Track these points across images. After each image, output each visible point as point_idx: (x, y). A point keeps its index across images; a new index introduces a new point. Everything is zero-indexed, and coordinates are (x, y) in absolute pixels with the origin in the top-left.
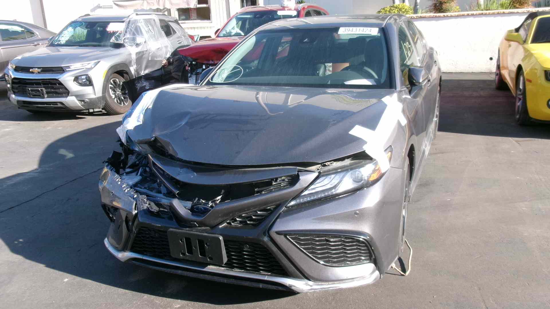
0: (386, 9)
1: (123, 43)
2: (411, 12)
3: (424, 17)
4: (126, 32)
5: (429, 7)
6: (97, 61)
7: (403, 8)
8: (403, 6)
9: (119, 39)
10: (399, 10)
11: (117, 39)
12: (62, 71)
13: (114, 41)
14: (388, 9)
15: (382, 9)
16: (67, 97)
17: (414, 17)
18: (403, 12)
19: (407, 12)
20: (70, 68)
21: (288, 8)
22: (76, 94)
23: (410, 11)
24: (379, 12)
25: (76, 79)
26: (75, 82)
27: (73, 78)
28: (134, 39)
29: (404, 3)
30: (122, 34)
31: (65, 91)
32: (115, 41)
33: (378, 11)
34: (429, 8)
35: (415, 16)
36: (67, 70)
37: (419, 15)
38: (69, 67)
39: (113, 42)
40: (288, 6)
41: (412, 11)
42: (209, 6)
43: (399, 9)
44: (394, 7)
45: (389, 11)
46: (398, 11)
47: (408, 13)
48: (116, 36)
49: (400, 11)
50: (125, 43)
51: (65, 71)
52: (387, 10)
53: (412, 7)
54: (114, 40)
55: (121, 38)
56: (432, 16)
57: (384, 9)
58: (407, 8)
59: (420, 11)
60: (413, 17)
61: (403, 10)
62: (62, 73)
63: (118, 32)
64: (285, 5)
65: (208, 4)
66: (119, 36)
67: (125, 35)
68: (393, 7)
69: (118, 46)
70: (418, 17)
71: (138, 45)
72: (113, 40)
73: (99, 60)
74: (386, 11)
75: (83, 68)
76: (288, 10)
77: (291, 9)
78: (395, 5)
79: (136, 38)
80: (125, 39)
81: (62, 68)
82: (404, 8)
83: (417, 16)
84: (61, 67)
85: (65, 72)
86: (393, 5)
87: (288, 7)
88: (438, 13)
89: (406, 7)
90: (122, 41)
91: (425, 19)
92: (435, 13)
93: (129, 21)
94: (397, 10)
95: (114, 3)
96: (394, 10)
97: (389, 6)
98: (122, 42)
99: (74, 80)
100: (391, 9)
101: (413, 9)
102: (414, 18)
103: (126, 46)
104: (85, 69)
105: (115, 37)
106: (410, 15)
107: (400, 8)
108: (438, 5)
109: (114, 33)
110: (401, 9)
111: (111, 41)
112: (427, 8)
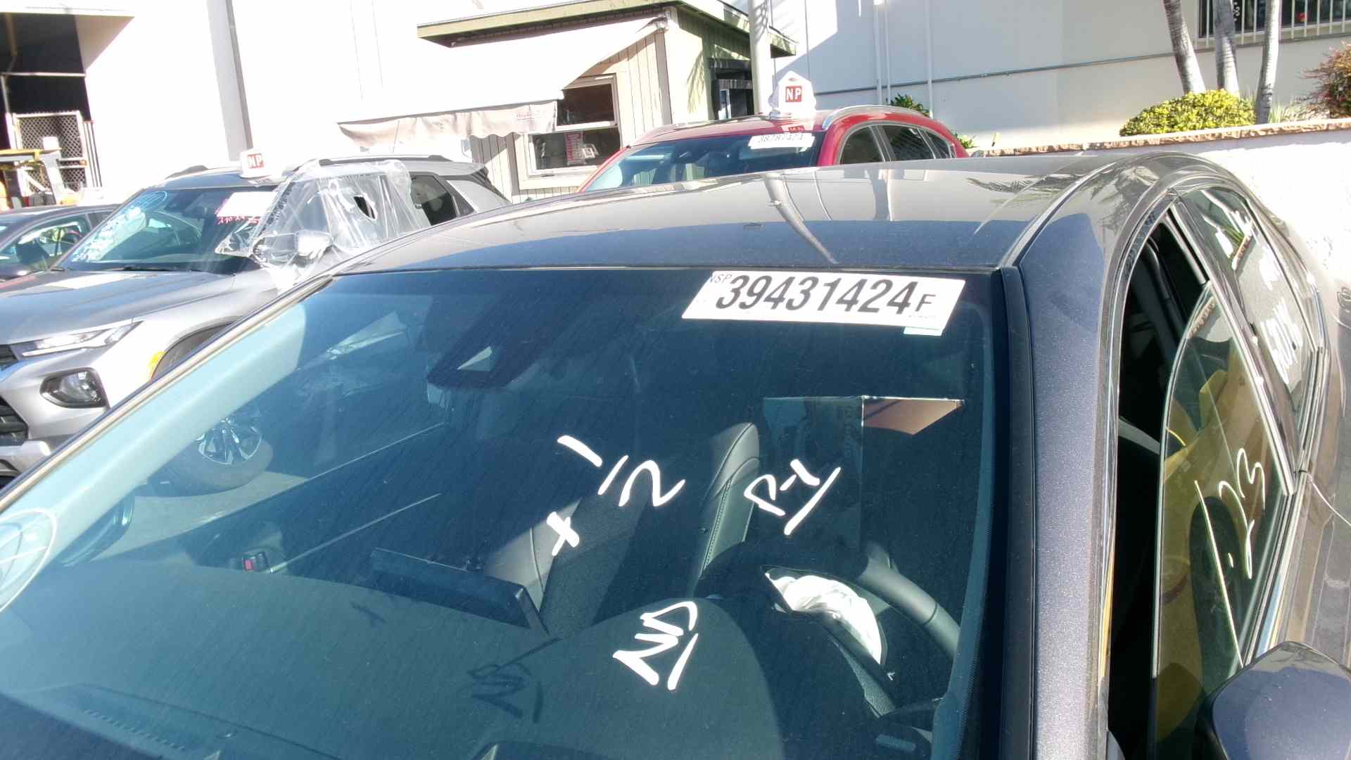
0: (1157, 110)
1: (251, 256)
2: (1246, 115)
3: (1293, 133)
4: (270, 220)
5: (1308, 98)
6: (129, 322)
7: (1219, 104)
8: (1216, 97)
9: (241, 244)
10: (1206, 110)
11: (238, 242)
12: (10, 360)
13: (226, 250)
14: (1166, 112)
15: (1145, 111)
16: (20, 443)
17: (1256, 132)
18: (1220, 117)
19: (1233, 116)
20: (36, 349)
21: (790, 126)
22: (50, 434)
23: (1241, 112)
24: (1136, 120)
25: (51, 384)
26: (47, 395)
27: (40, 382)
28: (291, 243)
29: (1222, 90)
30: (257, 226)
31: (17, 423)
32: (231, 249)
33: (1133, 117)
34: (1310, 101)
35: (1259, 128)
36: (25, 354)
37: (1274, 125)
38: (32, 345)
39: (223, 253)
40: (793, 117)
41: (1252, 112)
42: (616, 125)
43: (1203, 108)
44: (1187, 103)
45: (1169, 117)
46: (1201, 115)
47: (1237, 119)
48: (238, 233)
49: (1207, 114)
50: (259, 255)
51: (18, 358)
52: (1161, 114)
53: (1250, 102)
54: (228, 247)
55: (248, 241)
56: (1325, 128)
57: (1152, 110)
58: (1231, 103)
59: (1277, 111)
60: (1253, 134)
61: (1219, 112)
62: (9, 365)
63: (247, 219)
64: (782, 116)
65: (613, 120)
66: (245, 234)
67: (264, 229)
68: (1183, 102)
69: (234, 266)
70: (1270, 133)
71: (301, 261)
72: (224, 248)
73: (136, 320)
74: (1158, 118)
75: (80, 349)
76: (792, 131)
77: (802, 127)
78: (1190, 97)
79: (297, 238)
80: (261, 242)
81: (10, 351)
82: (1222, 106)
83: (1266, 131)
84: (7, 347)
85: (17, 362)
86: (1184, 98)
87: (789, 122)
88: (1342, 115)
89: (1226, 103)
90: (251, 249)
91: (1296, 137)
92: (1331, 115)
93: (292, 184)
94: (1195, 111)
95: (342, 128)
96: (1186, 114)
97: (1168, 102)
98: (248, 255)
99: (44, 388)
100: (1176, 110)
101: (1251, 107)
102: (1257, 136)
103: (262, 266)
104: (84, 350)
105: (234, 235)
106: (1242, 125)
107: (1207, 104)
108: (1341, 89)
109: (233, 224)
110: (1212, 108)
111: (217, 251)
112: (1305, 100)
